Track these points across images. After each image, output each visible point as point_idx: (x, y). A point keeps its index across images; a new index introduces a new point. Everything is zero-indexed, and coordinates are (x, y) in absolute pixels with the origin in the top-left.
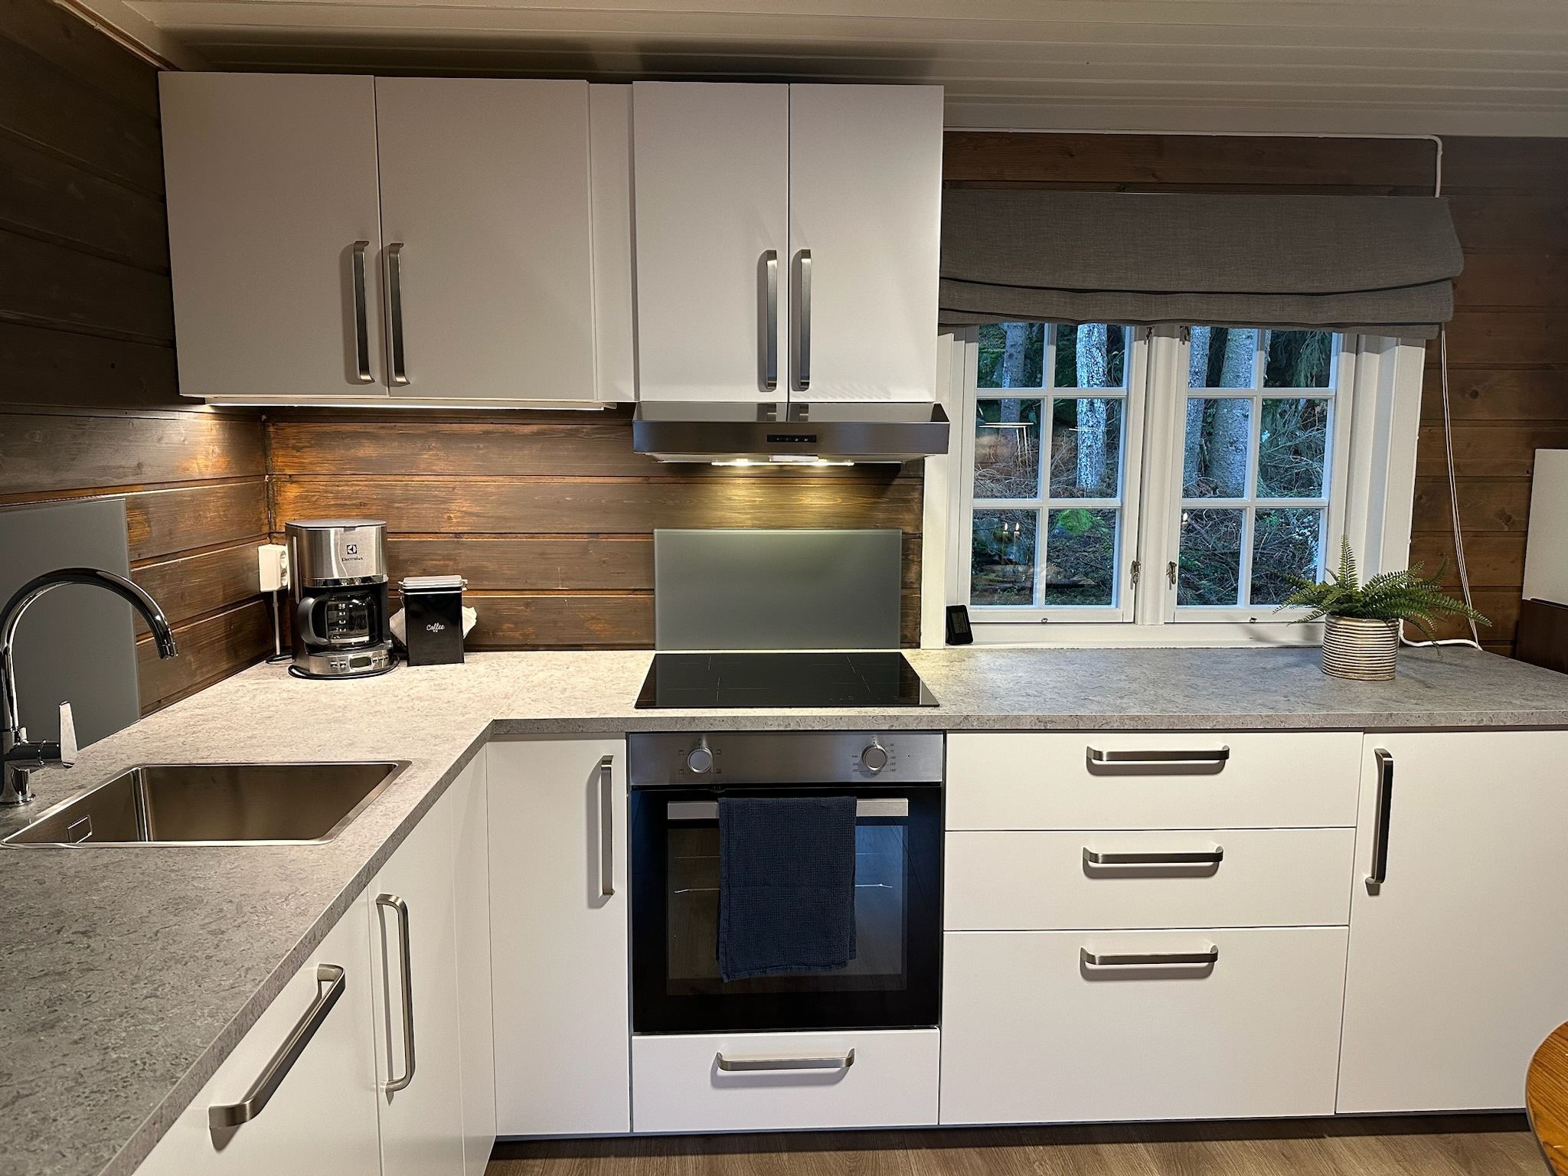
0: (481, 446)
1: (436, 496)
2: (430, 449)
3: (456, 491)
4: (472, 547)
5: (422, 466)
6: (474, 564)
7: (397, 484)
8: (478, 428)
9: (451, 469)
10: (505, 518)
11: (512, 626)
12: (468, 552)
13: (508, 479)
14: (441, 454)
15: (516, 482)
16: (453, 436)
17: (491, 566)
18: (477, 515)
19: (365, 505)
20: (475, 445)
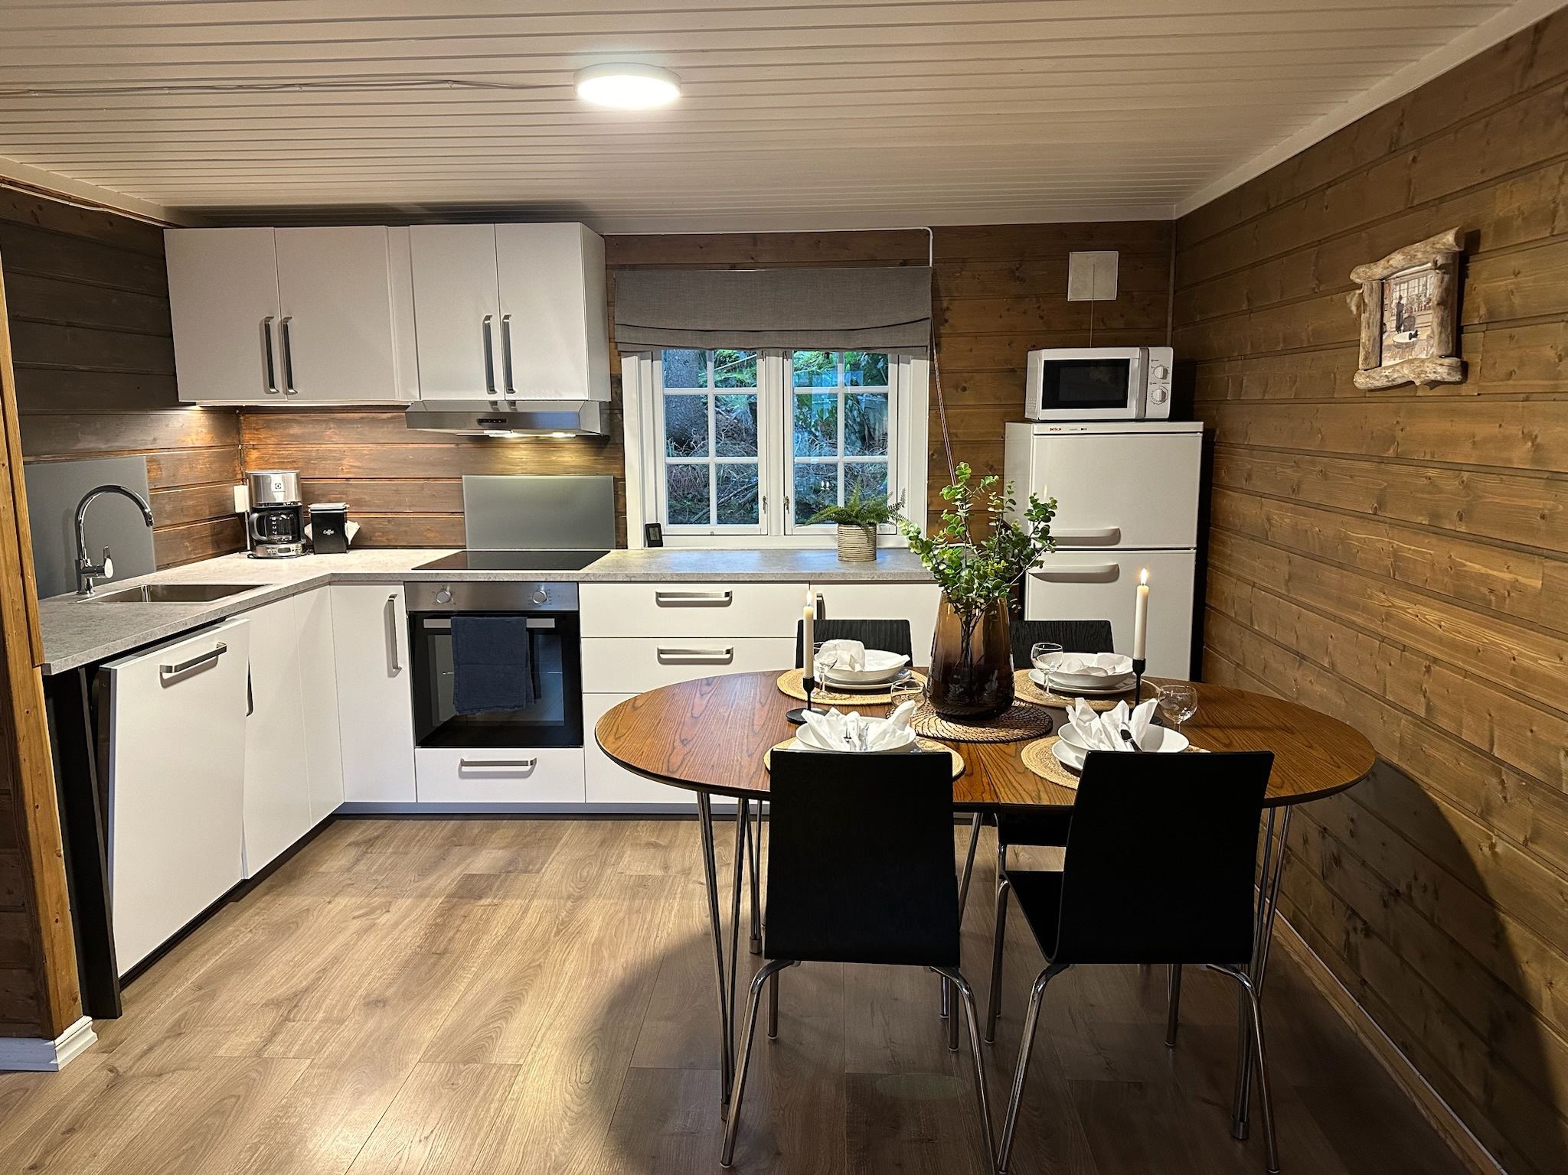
0: (359, 426)
1: (334, 456)
2: (330, 429)
3: (346, 453)
4: (356, 486)
5: (326, 439)
6: (357, 497)
7: (312, 449)
8: (357, 416)
9: (342, 441)
10: (374, 469)
11: (381, 534)
12: (354, 490)
13: (375, 446)
14: (337, 431)
15: (379, 447)
16: (341, 420)
17: (367, 498)
18: (358, 467)
19: (295, 462)
20: (356, 426)
